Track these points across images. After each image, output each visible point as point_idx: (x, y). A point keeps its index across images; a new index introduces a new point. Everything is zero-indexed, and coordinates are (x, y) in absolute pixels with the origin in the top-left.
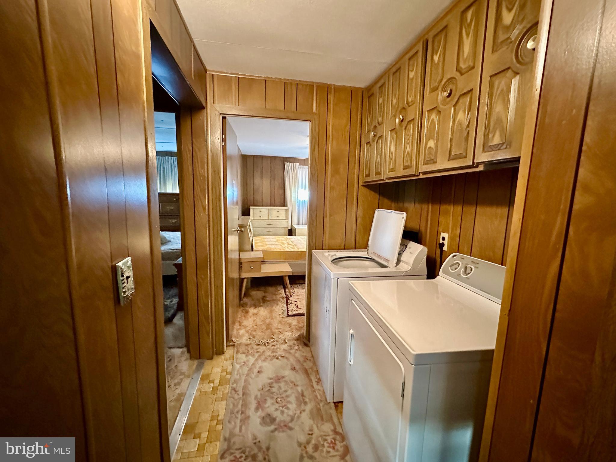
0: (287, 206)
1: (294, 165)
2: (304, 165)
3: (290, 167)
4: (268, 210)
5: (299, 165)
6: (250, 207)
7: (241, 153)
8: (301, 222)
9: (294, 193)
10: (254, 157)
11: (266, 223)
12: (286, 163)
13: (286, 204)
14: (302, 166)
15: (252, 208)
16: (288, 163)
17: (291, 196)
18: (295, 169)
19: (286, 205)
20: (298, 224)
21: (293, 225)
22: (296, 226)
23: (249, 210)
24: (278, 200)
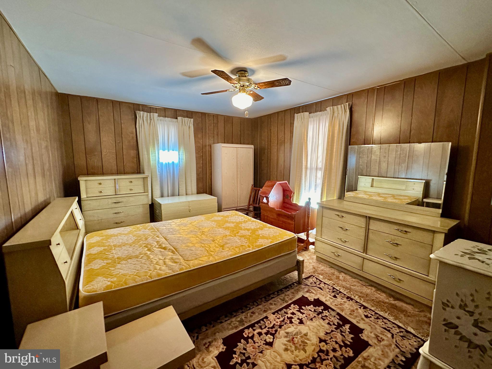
0: (144, 173)
1: (150, 116)
2: (165, 117)
3: (145, 119)
4: (113, 181)
5: (159, 116)
6: (79, 179)
7: (55, 89)
8: (165, 193)
9: (153, 155)
10: (82, 98)
11: (110, 201)
12: (138, 113)
13: (141, 169)
14: (162, 118)
15: (82, 180)
16: (142, 112)
17: (149, 159)
18: (152, 121)
19: (141, 171)
20: (162, 196)
21: (154, 197)
22: (159, 200)
23: (79, 182)
24: (129, 164)
